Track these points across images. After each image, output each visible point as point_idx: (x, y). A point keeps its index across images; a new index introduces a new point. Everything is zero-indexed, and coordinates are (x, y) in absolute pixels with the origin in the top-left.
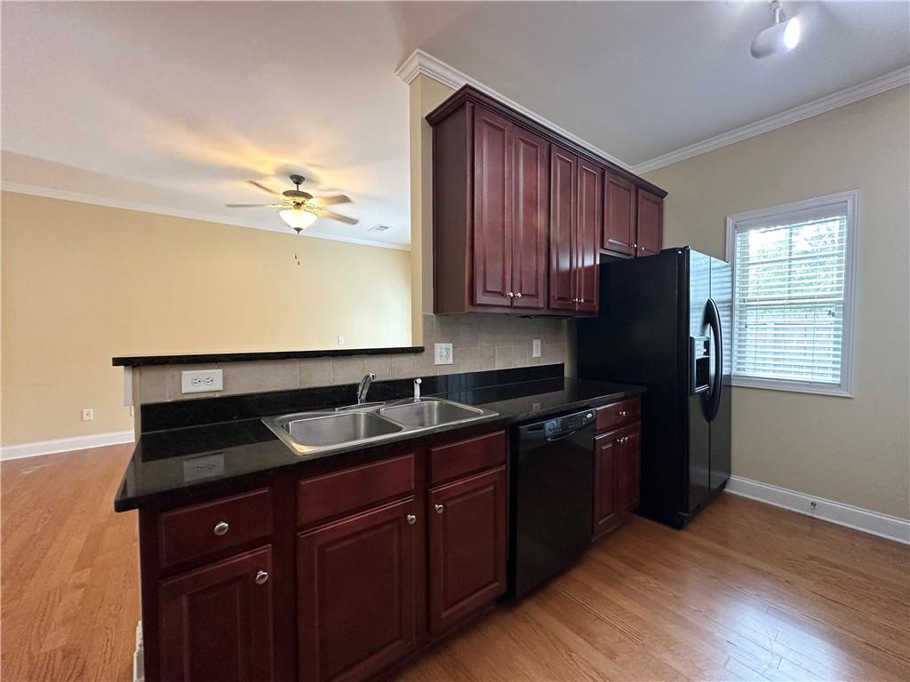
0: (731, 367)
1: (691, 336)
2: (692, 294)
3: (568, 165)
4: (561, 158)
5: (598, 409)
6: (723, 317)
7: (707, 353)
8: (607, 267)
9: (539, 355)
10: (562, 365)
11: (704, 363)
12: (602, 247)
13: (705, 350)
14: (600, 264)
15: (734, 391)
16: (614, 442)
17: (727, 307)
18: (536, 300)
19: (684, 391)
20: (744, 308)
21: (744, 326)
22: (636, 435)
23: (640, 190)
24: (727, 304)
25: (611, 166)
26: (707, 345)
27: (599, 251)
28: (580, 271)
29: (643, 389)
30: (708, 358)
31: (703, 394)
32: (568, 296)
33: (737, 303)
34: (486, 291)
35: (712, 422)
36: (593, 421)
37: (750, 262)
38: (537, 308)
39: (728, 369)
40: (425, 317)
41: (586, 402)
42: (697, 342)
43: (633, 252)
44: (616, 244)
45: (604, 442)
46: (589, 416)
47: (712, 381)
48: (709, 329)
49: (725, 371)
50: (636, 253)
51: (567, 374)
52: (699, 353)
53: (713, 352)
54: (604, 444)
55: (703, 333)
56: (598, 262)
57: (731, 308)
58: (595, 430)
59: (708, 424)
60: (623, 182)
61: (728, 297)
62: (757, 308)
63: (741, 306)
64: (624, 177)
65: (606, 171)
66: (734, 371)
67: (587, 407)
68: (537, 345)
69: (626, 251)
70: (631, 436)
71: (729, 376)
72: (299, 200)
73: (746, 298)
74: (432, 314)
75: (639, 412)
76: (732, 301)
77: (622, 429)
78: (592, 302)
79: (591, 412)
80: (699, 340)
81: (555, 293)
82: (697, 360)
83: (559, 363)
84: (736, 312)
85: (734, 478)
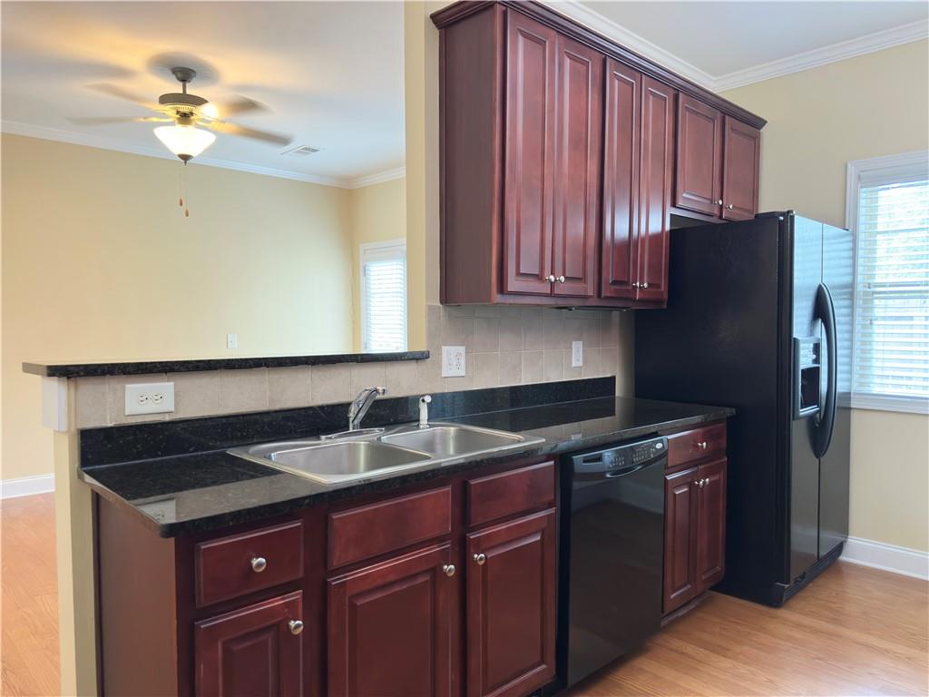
0: (850, 380)
1: (794, 336)
2: (796, 274)
3: (629, 88)
4: (620, 79)
5: (670, 437)
6: (838, 308)
7: (817, 361)
8: (681, 236)
9: (580, 364)
10: (613, 379)
11: (812, 375)
12: (674, 205)
13: (814, 356)
14: (671, 230)
15: (854, 416)
16: (691, 485)
17: (844, 294)
18: (584, 285)
19: (783, 414)
20: (870, 295)
21: (869, 322)
22: (720, 477)
23: (727, 117)
24: (846, 290)
25: (688, 86)
26: (817, 348)
27: (670, 211)
28: (643, 241)
29: (729, 412)
30: (818, 369)
31: (811, 418)
32: (626, 280)
33: (860, 288)
34: (519, 274)
35: (822, 459)
36: (663, 455)
37: (878, 230)
38: (585, 297)
39: (847, 384)
40: (430, 308)
41: (653, 427)
42: (802, 345)
43: (716, 212)
44: (693, 202)
45: (679, 483)
46: (659, 446)
47: (824, 403)
48: (820, 326)
49: (841, 387)
50: (721, 213)
51: (619, 391)
52: (805, 360)
53: (824, 359)
54: (679, 487)
55: (811, 333)
56: (668, 227)
57: (851, 296)
58: (666, 467)
59: (817, 460)
60: (703, 108)
61: (848, 279)
62: (888, 296)
63: (865, 293)
64: (704, 100)
65: (680, 93)
66: (855, 388)
67: (655, 434)
68: (577, 348)
69: (706, 210)
70: (714, 478)
71: (847, 396)
72: (185, 108)
73: (871, 281)
74: (439, 304)
75: (724, 443)
76: (852, 286)
77: (701, 467)
78: (658, 286)
79: (661, 441)
80: (805, 342)
81: (609, 276)
82: (803, 370)
83: (609, 375)
84: (859, 302)
85: (854, 541)
